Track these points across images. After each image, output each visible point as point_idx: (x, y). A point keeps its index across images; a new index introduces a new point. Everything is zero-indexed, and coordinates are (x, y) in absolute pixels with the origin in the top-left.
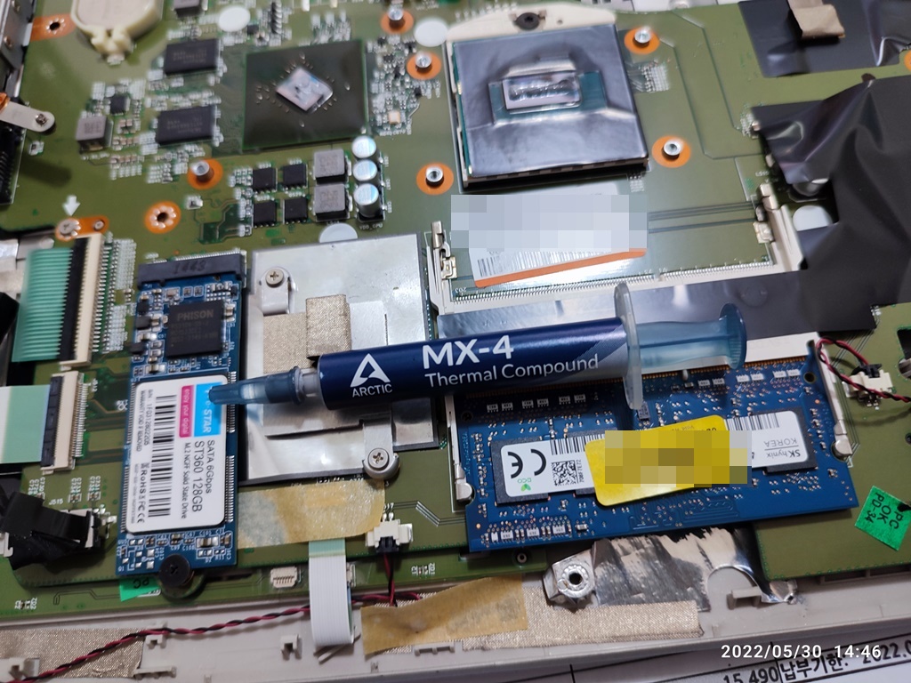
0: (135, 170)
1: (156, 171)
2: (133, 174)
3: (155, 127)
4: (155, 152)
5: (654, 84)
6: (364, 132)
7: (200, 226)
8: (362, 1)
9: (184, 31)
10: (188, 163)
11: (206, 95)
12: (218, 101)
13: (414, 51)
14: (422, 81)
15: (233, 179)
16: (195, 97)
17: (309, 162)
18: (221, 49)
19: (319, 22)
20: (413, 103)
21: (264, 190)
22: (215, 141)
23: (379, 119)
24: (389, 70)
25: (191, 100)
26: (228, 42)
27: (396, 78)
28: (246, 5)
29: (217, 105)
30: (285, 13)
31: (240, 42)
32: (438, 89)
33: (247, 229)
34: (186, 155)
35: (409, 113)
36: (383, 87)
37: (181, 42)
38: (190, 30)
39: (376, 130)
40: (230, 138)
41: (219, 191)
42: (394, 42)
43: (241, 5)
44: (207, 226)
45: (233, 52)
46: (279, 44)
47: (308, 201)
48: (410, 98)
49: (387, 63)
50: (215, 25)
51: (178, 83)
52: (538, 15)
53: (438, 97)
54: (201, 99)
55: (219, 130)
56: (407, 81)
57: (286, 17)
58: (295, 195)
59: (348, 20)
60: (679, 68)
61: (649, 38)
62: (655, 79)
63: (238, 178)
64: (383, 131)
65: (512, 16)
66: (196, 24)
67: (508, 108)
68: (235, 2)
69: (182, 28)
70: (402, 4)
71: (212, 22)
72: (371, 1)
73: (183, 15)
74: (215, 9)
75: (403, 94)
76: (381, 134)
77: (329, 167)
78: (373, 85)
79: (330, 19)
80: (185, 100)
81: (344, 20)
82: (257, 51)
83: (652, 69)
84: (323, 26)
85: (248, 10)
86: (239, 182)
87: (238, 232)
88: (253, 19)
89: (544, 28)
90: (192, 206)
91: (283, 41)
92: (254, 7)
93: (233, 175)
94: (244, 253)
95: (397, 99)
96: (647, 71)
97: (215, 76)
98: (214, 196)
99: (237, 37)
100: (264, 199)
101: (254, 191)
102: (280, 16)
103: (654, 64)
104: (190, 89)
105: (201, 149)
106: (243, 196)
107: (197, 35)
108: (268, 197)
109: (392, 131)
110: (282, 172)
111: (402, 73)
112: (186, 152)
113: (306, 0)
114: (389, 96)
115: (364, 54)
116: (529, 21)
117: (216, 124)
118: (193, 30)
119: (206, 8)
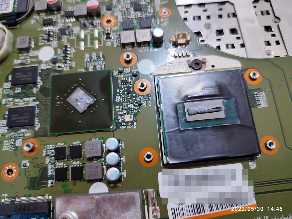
1: (7, 143)
3: (6, 116)
4: (6, 132)
5: (260, 103)
6: (112, 127)
7: (28, 178)
8: (111, 45)
9: (22, 59)
10: (22, 139)
11: (32, 99)
12: (38, 103)
13: (138, 77)
14: (142, 96)
15: (44, 151)
16: (26, 99)
17: (83, 143)
18: (39, 71)
19: (88, 57)
20: (137, 109)
21: (61, 159)
22: (35, 127)
23: (119, 118)
24: (124, 88)
25: (24, 101)
26: (43, 67)
27: (128, 93)
28: (53, 45)
29: (37, 105)
30: (72, 51)
31: (49, 67)
32: (150, 101)
33: (52, 183)
34: (21, 135)
35: (135, 115)
36: (121, 98)
37: (20, 67)
38: (24, 59)
39: (118, 125)
40: (43, 126)
41: (37, 158)
42: (127, 71)
43: (50, 45)
44: (31, 178)
45: (45, 73)
46: (69, 69)
47: (82, 167)
48: (136, 106)
49: (124, 84)
50: (37, 57)
51: (18, 90)
52: (202, 61)
53: (150, 106)
54: (29, 101)
55: (38, 120)
56: (134, 95)
57: (72, 53)
58: (76, 163)
59: (103, 56)
60: (272, 93)
61: (258, 76)
62: (260, 100)
63: (47, 151)
64: (121, 126)
65: (188, 61)
66: (28, 56)
67: (187, 121)
68: (47, 43)
69: (21, 58)
70: (131, 48)
71: (36, 55)
72: (115, 45)
73: (22, 50)
74: (38, 47)
75: (131, 103)
76: (121, 127)
77: (93, 151)
78: (116, 97)
79: (94, 55)
80: (22, 101)
81: (101, 56)
82: (57, 74)
83: (259, 93)
84: (91, 59)
85: (53, 48)
86: (48, 153)
87: (47, 183)
88: (56, 53)
89: (205, 69)
90: (24, 166)
91: (71, 67)
92: (57, 47)
93: (44, 149)
94: (50, 197)
95: (129, 106)
96: (256, 94)
97: (36, 87)
98: (35, 161)
99: (48, 64)
100: (60, 164)
101: (55, 159)
102: (69, 53)
103: (259, 90)
104: (23, 95)
105: (28, 131)
106: (50, 162)
107: (28, 62)
108: (62, 164)
109: (126, 126)
110: (69, 148)
111: (132, 90)
112: (21, 132)
113: (82, 44)
114: (124, 104)
115: (112, 78)
116: (197, 65)
117: (36, 117)
118: (26, 60)
119: (33, 46)
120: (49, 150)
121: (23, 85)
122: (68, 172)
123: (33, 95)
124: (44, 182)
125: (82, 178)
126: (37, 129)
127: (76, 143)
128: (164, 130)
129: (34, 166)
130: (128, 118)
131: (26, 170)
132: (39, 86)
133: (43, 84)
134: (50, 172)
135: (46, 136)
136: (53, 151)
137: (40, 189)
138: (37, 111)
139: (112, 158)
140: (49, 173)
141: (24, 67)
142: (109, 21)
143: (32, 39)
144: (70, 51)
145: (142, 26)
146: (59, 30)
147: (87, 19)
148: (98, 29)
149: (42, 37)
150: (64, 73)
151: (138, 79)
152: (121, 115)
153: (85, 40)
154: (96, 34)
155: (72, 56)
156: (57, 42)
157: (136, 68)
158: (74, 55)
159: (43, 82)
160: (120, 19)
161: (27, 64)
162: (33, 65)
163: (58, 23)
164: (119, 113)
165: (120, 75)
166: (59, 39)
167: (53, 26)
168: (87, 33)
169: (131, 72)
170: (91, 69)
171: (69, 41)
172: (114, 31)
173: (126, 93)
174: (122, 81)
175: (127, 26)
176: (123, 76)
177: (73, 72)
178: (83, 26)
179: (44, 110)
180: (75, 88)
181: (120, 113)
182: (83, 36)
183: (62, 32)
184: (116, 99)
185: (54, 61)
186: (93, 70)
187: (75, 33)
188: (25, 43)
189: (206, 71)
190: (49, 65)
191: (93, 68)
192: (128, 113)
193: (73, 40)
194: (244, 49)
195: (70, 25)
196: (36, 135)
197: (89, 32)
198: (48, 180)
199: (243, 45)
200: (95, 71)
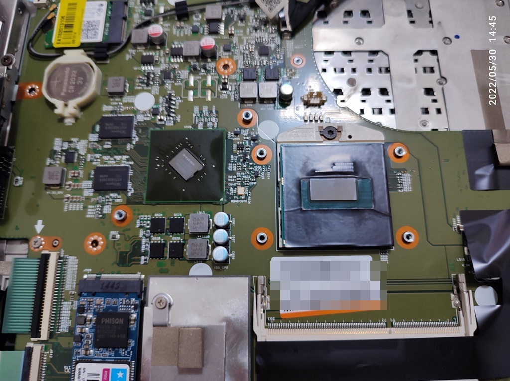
0: (79, 207)
1: (92, 209)
2: (78, 209)
3: (92, 176)
4: (91, 195)
5: (403, 186)
6: (221, 200)
7: (117, 252)
8: (227, 98)
9: (113, 106)
10: (112, 206)
11: (124, 157)
12: (132, 163)
13: (257, 142)
14: (260, 165)
15: (138, 222)
16: (118, 157)
17: (186, 216)
18: (135, 123)
19: (198, 111)
20: (253, 181)
21: (158, 233)
22: (128, 192)
23: (231, 190)
24: (240, 154)
25: (115, 160)
26: (141, 118)
27: (244, 161)
28: (153, 91)
29: (131, 165)
30: (177, 101)
31: (148, 119)
32: (269, 172)
33: (146, 260)
34: (110, 200)
35: (250, 188)
36: (235, 167)
37: (111, 115)
38: (116, 106)
39: (229, 198)
40: (138, 192)
41: (129, 230)
42: (245, 133)
43: (150, 91)
44: (121, 253)
45: (143, 127)
46: (173, 125)
47: (184, 244)
48: (252, 177)
49: (239, 149)
50: (133, 104)
51: (108, 145)
52: (337, 129)
53: (269, 178)
54: (121, 159)
55: (131, 185)
56: (251, 163)
57: (178, 104)
58: (176, 239)
59: (217, 112)
60: (420, 176)
61: (404, 153)
62: (404, 182)
63: (142, 222)
64: (233, 199)
65: (320, 128)
66: (121, 102)
67: (311, 200)
68: (146, 88)
69: (112, 104)
70: (252, 104)
71: (131, 102)
72: (232, 99)
73: (113, 95)
74: (134, 92)
75: (247, 174)
76: (232, 201)
77: (198, 226)
78: (229, 164)
79: (205, 110)
80: (111, 159)
81: (214, 111)
82: (158, 129)
83: (403, 174)
84: (201, 114)
85: (154, 95)
86: (142, 225)
87: (140, 260)
88: (157, 103)
89: (340, 140)
90: (113, 238)
91: (175, 122)
92: (158, 94)
93: (138, 219)
94: (143, 276)
95: (243, 176)
96: (400, 175)
97: (131, 143)
98: (126, 233)
99: (146, 115)
100: (157, 239)
101: (151, 233)
102: (174, 103)
103: (404, 170)
104: (115, 151)
105: (120, 197)
106: (144, 235)
107: (121, 110)
108: (159, 238)
109: (239, 200)
110: (169, 221)
111: (248, 157)
112: (111, 197)
113: (191, 93)
114: (238, 174)
115: (225, 140)
116: (331, 133)
117: (129, 180)
118: (118, 107)
119: (128, 91)
120: (144, 221)
121: (114, 138)
122: (165, 248)
123: (126, 152)
124: (136, 258)
125: (182, 257)
126: (130, 195)
127: (177, 215)
128: (283, 208)
129: (125, 239)
130: (241, 191)
131: (115, 243)
132: (134, 142)
133: (139, 140)
134: (145, 246)
135: (141, 204)
136: (149, 222)
137: (131, 266)
138: (131, 173)
139: (220, 235)
140: (143, 248)
141: (115, 116)
142: (226, 66)
143: (127, 81)
144: (175, 101)
145: (268, 77)
146: (162, 72)
147: (198, 61)
148: (212, 76)
149: (140, 78)
150: (167, 129)
151: (258, 144)
152: (234, 187)
153: (194, 88)
154: (209, 83)
155: (178, 108)
156: (159, 87)
157: (256, 130)
158: (179, 107)
159: (140, 138)
160: (241, 65)
161: (120, 113)
162: (128, 115)
163: (161, 62)
164: (231, 184)
165: (236, 137)
166: (162, 84)
167: (154, 66)
168: (198, 79)
169: (249, 135)
170: (200, 127)
171: (173, 87)
172: (231, 80)
173: (241, 160)
174: (237, 145)
175: (249, 76)
176: (239, 139)
177: (177, 128)
178: (192, 69)
179: (139, 172)
180: (180, 149)
181: (233, 184)
182: (192, 83)
183: (166, 75)
184: (229, 167)
185: (155, 112)
186: (202, 129)
187: (182, 78)
188: (118, 85)
189: (340, 142)
190: (148, 117)
191: (203, 125)
192: (242, 185)
193: (180, 86)
194: (393, 116)
195: (176, 66)
196: (129, 202)
197: (200, 78)
198: (141, 256)
199: (393, 111)
200: (205, 129)
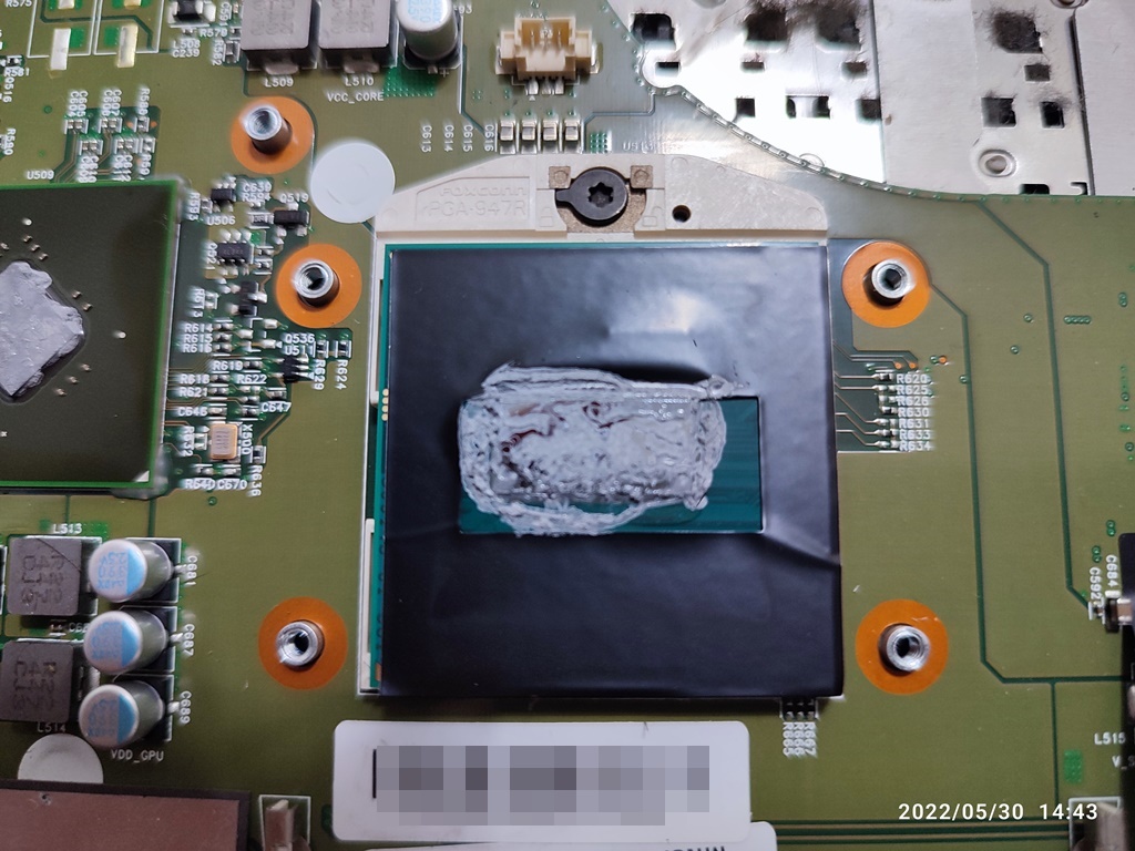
8: (197, 53)
13: (300, 231)
14: (309, 330)
19: (82, 110)
20: (276, 398)
23: (187, 434)
24: (230, 282)
27: (244, 312)
30: (7, 70)
35: (263, 428)
36: (209, 336)
42: (255, 195)
53: (341, 386)
56: (272, 323)
57: (9, 84)
60: (969, 383)
61: (908, 286)
62: (901, 411)
64: (192, 474)
65: (555, 171)
70: (293, 76)
72: (218, 55)
75: (252, 367)
76: (187, 482)
77: (41, 589)
78: (187, 326)
79: (110, 102)
81: (142, 108)
83: (900, 377)
84: (92, 122)
89: (638, 228)
95: (239, 378)
96: (887, 380)
109: (216, 477)
111: (263, 298)
113: (63, 37)
114: (218, 366)
115: (177, 227)
152: (197, 423)
153: (77, 19)
155: (8, 98)
157: (302, 184)
158: (14, 92)
164: (188, 411)
165: (218, 213)
169: (272, 204)
170: (86, 173)
173: (234, 308)
174: (220, 245)
176: (230, 220)
177: (1, 179)
181: (195, 412)
184: (186, 337)
186: (95, 179)
191: (96, 166)
192: (231, 415)
193: (25, 10)
200: (104, 182)
